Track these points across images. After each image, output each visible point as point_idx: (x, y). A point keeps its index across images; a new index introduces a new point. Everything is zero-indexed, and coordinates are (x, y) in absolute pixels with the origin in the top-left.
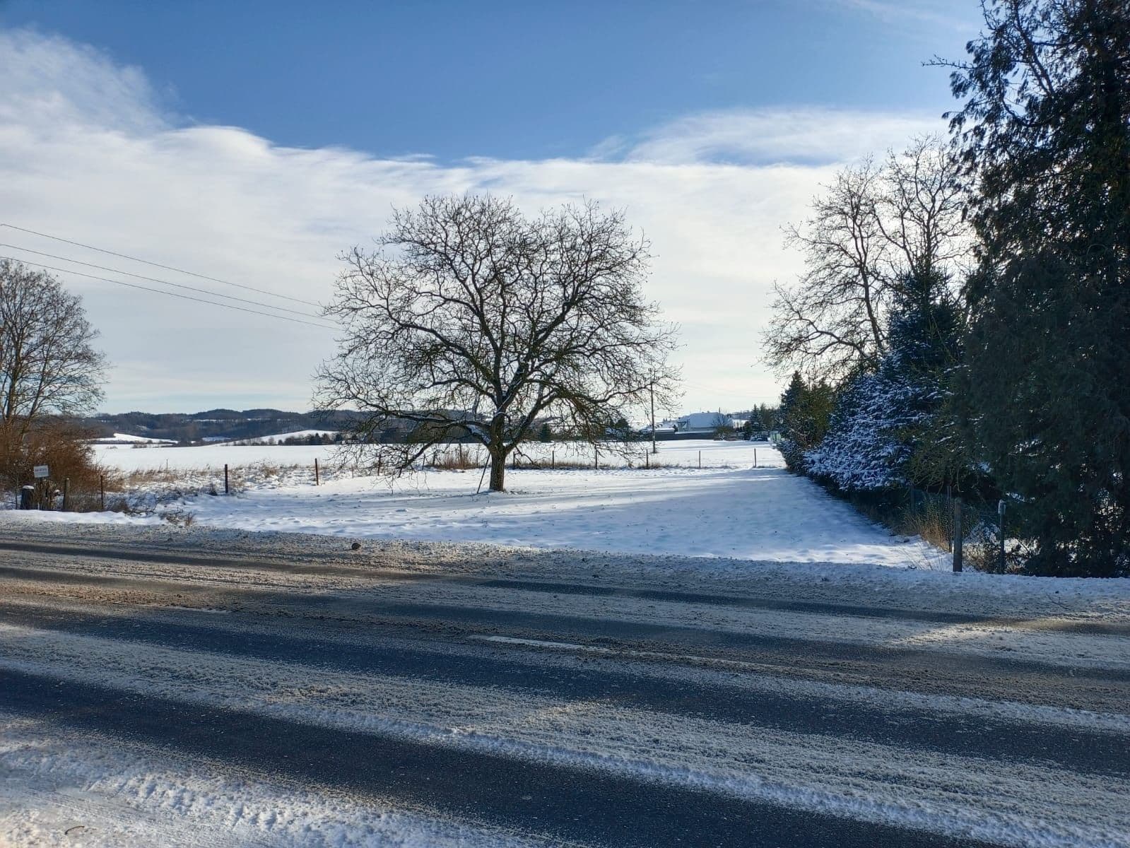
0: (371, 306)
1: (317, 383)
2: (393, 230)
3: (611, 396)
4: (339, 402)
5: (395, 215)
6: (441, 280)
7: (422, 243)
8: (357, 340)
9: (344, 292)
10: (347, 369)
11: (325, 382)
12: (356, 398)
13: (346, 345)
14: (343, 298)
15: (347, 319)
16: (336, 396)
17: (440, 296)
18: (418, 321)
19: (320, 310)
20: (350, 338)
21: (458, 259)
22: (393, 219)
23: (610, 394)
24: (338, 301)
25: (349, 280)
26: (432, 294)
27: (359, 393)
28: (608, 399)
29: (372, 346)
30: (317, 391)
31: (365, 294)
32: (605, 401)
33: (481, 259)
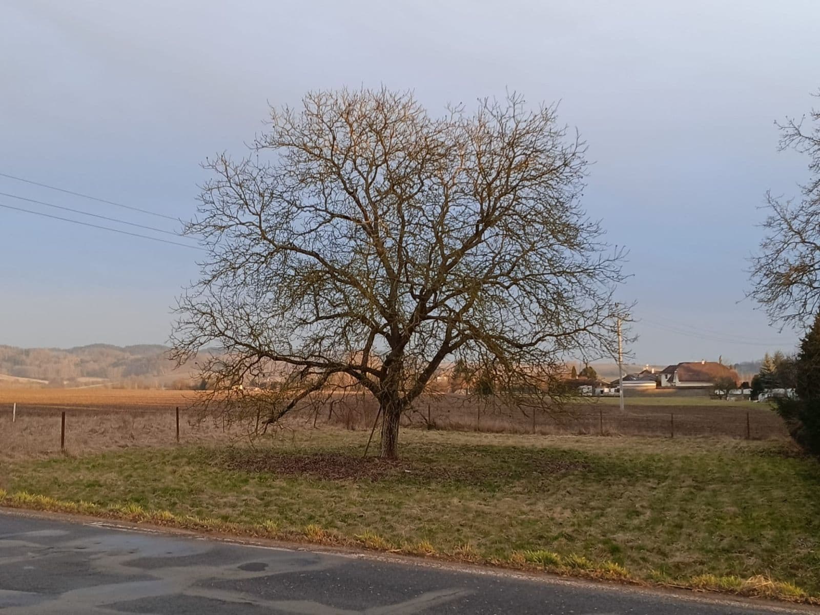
0: (241, 224)
1: (177, 316)
2: (270, 131)
3: (539, 340)
4: (203, 340)
5: (273, 114)
6: (327, 191)
7: (305, 147)
8: (223, 264)
9: (209, 207)
10: (213, 300)
11: (187, 316)
12: (223, 334)
13: (208, 269)
14: (207, 214)
15: (211, 239)
16: (199, 333)
17: (326, 210)
18: (298, 242)
19: (180, 229)
20: (215, 261)
21: (349, 165)
22: (269, 119)
23: (538, 336)
24: (201, 217)
25: (215, 191)
26: (316, 209)
27: (227, 329)
28: (536, 342)
29: (240, 271)
30: (176, 326)
31: (234, 209)
32: (532, 344)
33: (377, 166)
